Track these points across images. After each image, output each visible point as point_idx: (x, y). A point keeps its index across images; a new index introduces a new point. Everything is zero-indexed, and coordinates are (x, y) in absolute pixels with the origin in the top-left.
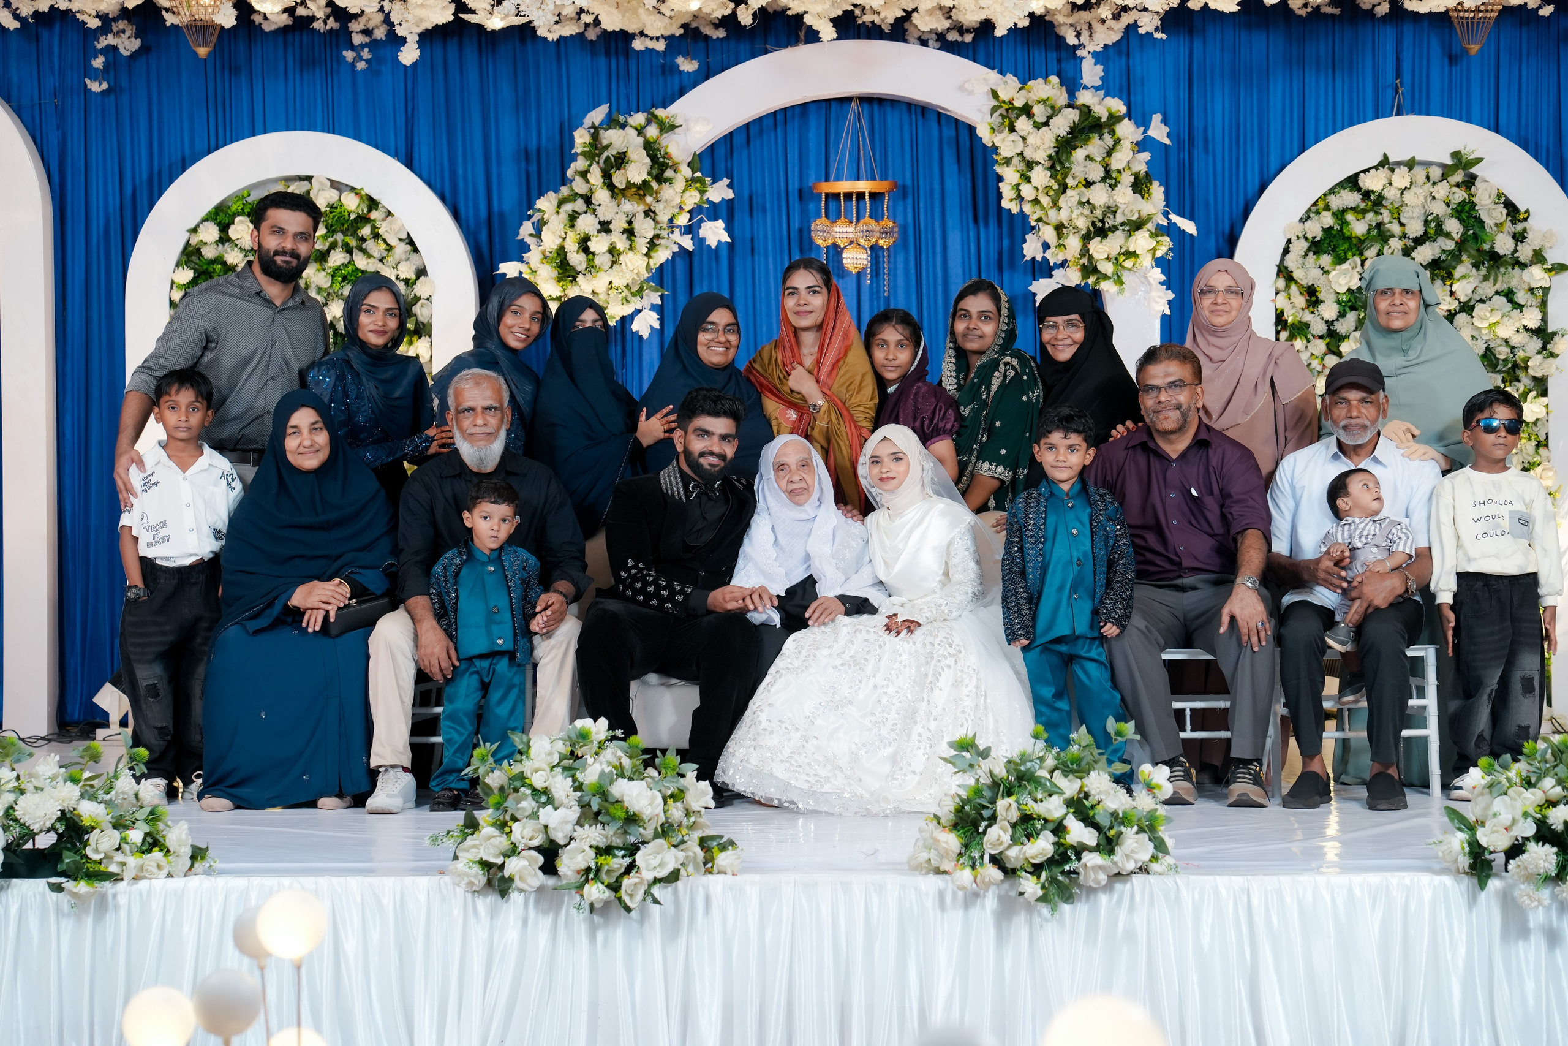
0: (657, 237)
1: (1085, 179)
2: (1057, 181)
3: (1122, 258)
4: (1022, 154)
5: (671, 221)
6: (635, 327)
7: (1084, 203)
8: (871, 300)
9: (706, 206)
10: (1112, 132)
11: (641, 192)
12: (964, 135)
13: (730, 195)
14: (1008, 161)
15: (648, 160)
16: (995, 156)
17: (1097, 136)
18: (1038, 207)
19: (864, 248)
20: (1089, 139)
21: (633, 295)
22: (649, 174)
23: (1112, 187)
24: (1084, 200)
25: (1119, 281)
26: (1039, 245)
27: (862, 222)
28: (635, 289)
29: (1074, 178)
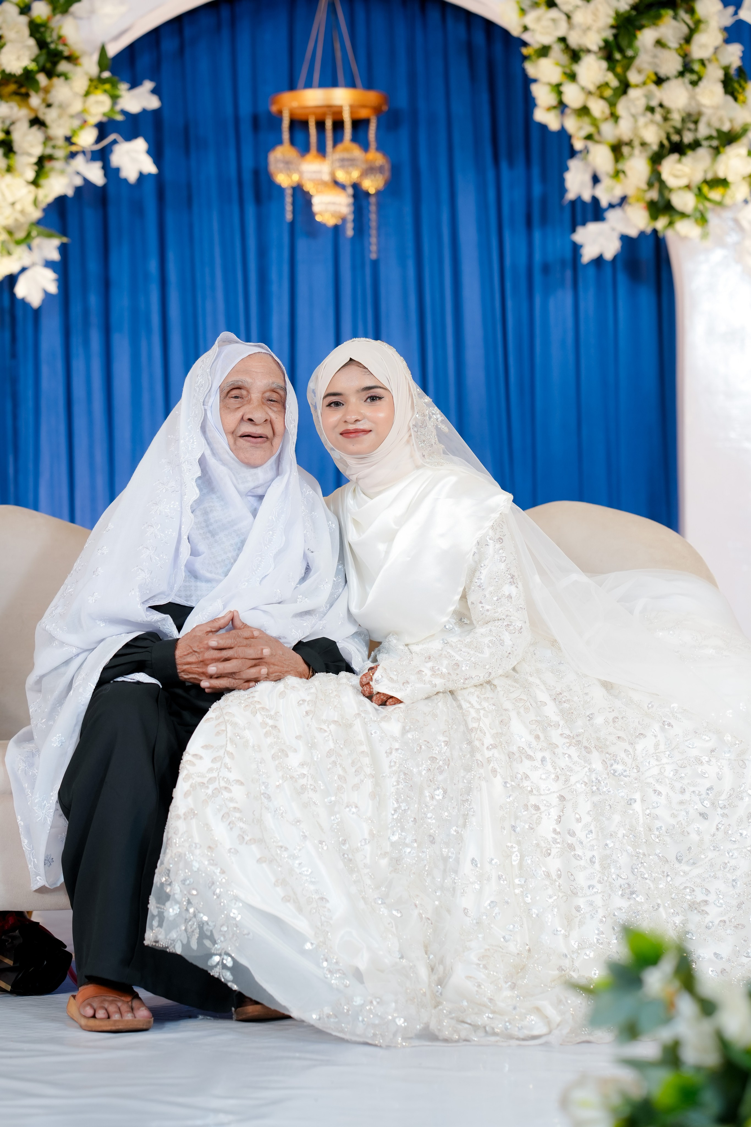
0: (50, 158)
1: (656, 74)
2: (616, 75)
3: (705, 189)
4: (563, 40)
5: (68, 140)
6: (21, 290)
7: (651, 109)
8: (354, 268)
9: (119, 118)
10: (691, 11)
11: (23, 90)
12: (479, 38)
13: (153, 103)
14: (544, 51)
15: (32, 42)
16: (525, 51)
17: (670, 13)
18: (586, 120)
19: (343, 187)
20: (658, 17)
21: (18, 243)
22: (35, 60)
23: (694, 83)
24: (654, 103)
25: (702, 219)
26: (587, 179)
27: (340, 147)
28: (21, 235)
29: (639, 71)
